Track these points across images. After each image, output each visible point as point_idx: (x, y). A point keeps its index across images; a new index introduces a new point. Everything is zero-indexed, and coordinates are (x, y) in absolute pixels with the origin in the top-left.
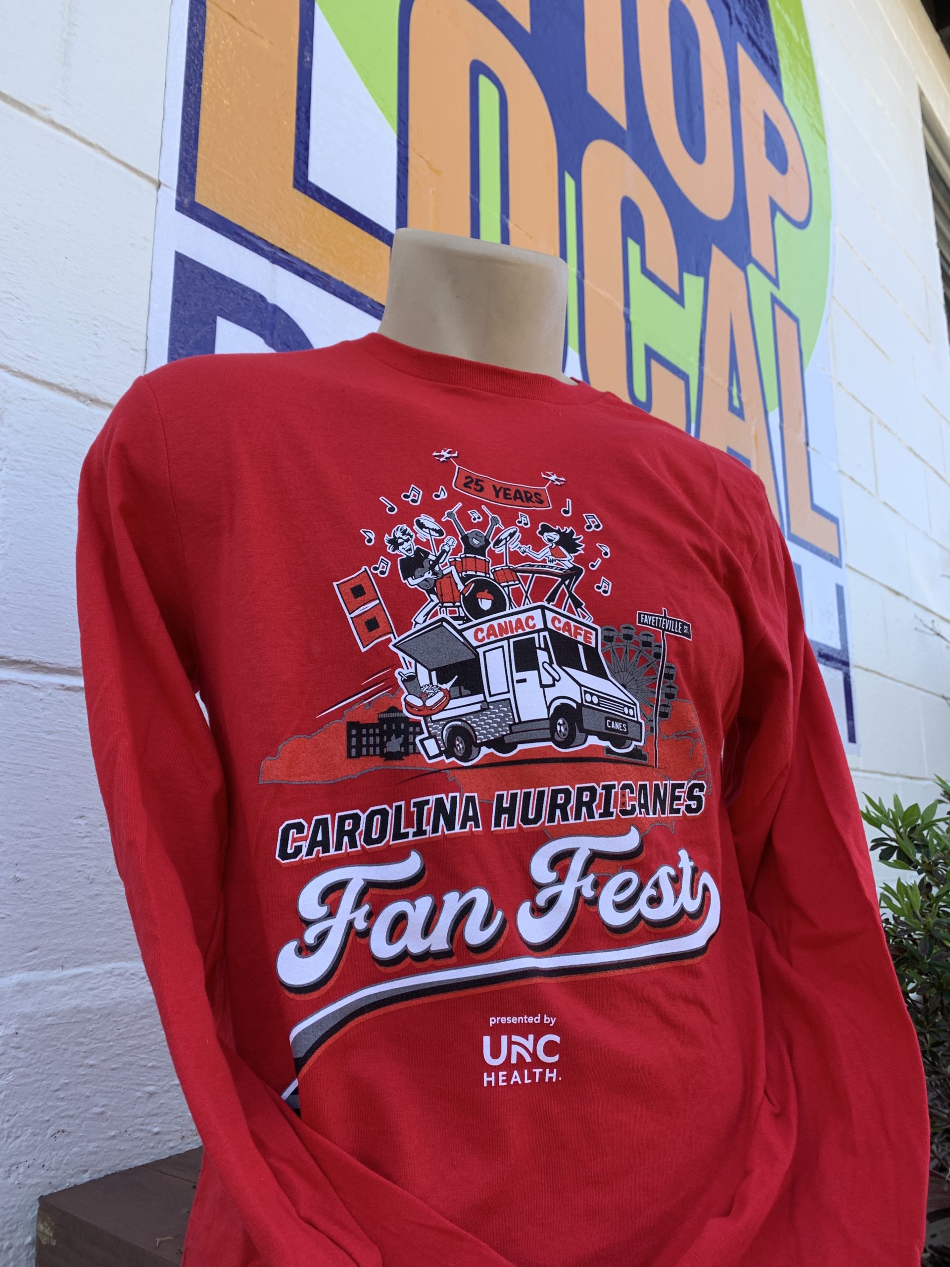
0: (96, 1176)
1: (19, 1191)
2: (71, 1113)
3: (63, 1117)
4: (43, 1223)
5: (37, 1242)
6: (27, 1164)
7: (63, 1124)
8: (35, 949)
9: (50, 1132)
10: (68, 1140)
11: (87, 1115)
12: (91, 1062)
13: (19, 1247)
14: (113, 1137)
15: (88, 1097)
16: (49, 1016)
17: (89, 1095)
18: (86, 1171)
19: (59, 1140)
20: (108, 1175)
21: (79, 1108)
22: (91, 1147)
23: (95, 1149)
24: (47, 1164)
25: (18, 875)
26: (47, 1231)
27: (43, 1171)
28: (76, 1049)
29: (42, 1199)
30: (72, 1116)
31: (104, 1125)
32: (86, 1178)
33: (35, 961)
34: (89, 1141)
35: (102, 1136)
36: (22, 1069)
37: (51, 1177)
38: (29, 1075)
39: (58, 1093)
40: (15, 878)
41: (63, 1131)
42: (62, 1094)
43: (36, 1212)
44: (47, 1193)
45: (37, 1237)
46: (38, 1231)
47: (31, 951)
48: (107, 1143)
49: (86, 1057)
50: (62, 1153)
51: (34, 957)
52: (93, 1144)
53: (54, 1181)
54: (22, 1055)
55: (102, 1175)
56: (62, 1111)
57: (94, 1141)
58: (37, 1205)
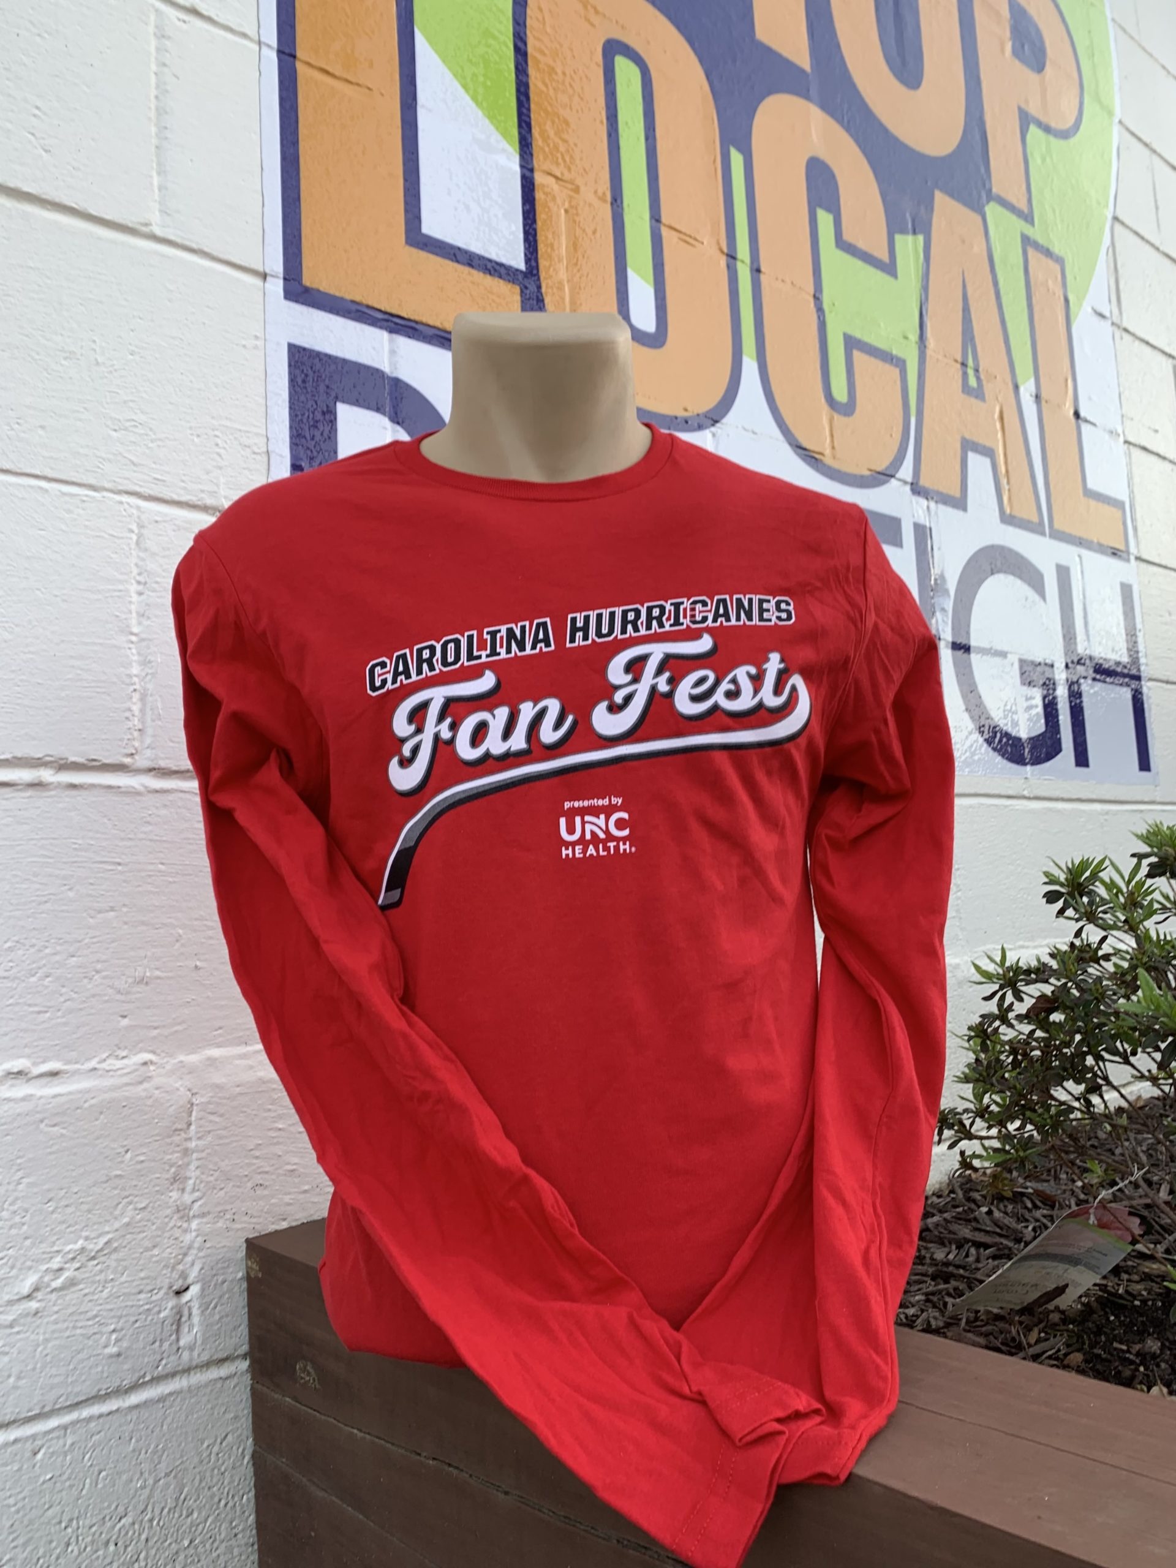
0: (294, 1224)
1: (229, 1234)
2: (267, 1169)
3: (260, 1173)
4: (250, 1259)
5: (249, 1278)
6: (234, 1211)
7: (258, 1179)
8: (220, 1028)
9: (250, 1185)
10: (266, 1192)
11: (280, 1171)
12: (280, 1126)
13: (232, 1281)
14: (305, 1192)
15: (280, 1156)
16: (238, 1086)
17: (280, 1154)
18: (284, 1220)
19: (258, 1192)
20: (303, 1224)
21: (273, 1165)
22: (287, 1199)
23: (291, 1201)
24: (249, 1212)
25: (198, 963)
26: (254, 1266)
27: (246, 1218)
28: (266, 1114)
29: (248, 1241)
30: (267, 1173)
31: (296, 1180)
32: (284, 1225)
33: (221, 1039)
34: (286, 1194)
35: (296, 1190)
36: (219, 1132)
37: (255, 1223)
38: (226, 1137)
39: (252, 1152)
40: (196, 967)
41: (261, 1185)
42: (257, 1153)
43: (244, 1253)
44: (251, 1236)
45: (248, 1273)
46: (247, 1267)
47: (216, 1030)
48: (302, 1196)
49: (274, 1122)
50: (261, 1203)
51: (220, 1035)
52: (289, 1197)
53: (257, 1227)
54: (217, 1119)
55: (299, 1223)
56: (259, 1168)
57: (289, 1193)
58: (245, 1245)
